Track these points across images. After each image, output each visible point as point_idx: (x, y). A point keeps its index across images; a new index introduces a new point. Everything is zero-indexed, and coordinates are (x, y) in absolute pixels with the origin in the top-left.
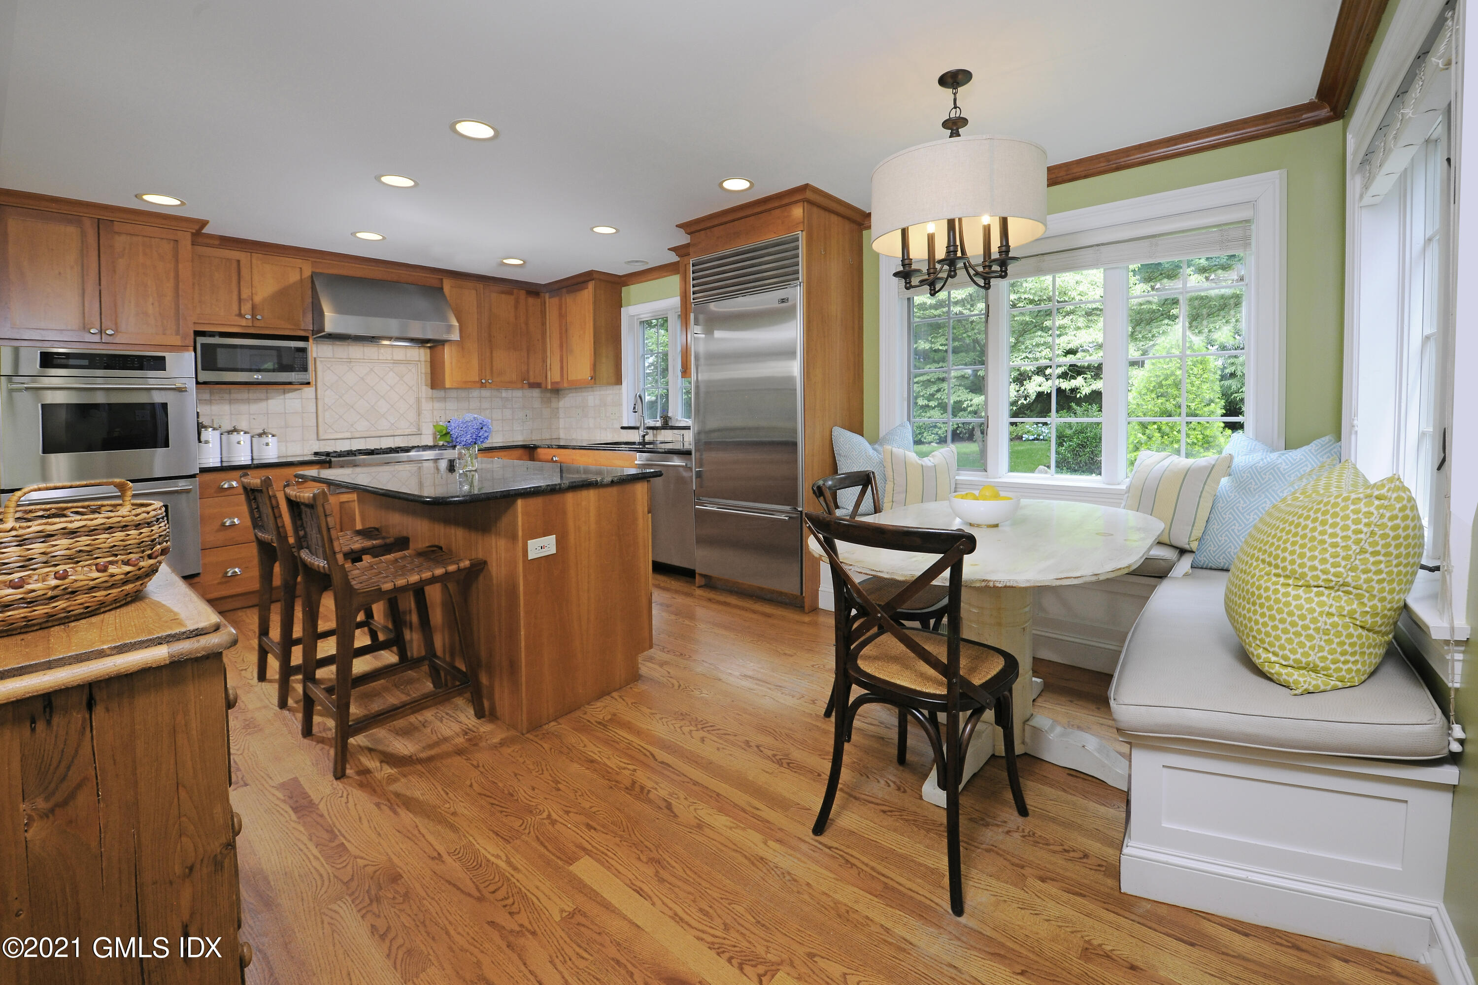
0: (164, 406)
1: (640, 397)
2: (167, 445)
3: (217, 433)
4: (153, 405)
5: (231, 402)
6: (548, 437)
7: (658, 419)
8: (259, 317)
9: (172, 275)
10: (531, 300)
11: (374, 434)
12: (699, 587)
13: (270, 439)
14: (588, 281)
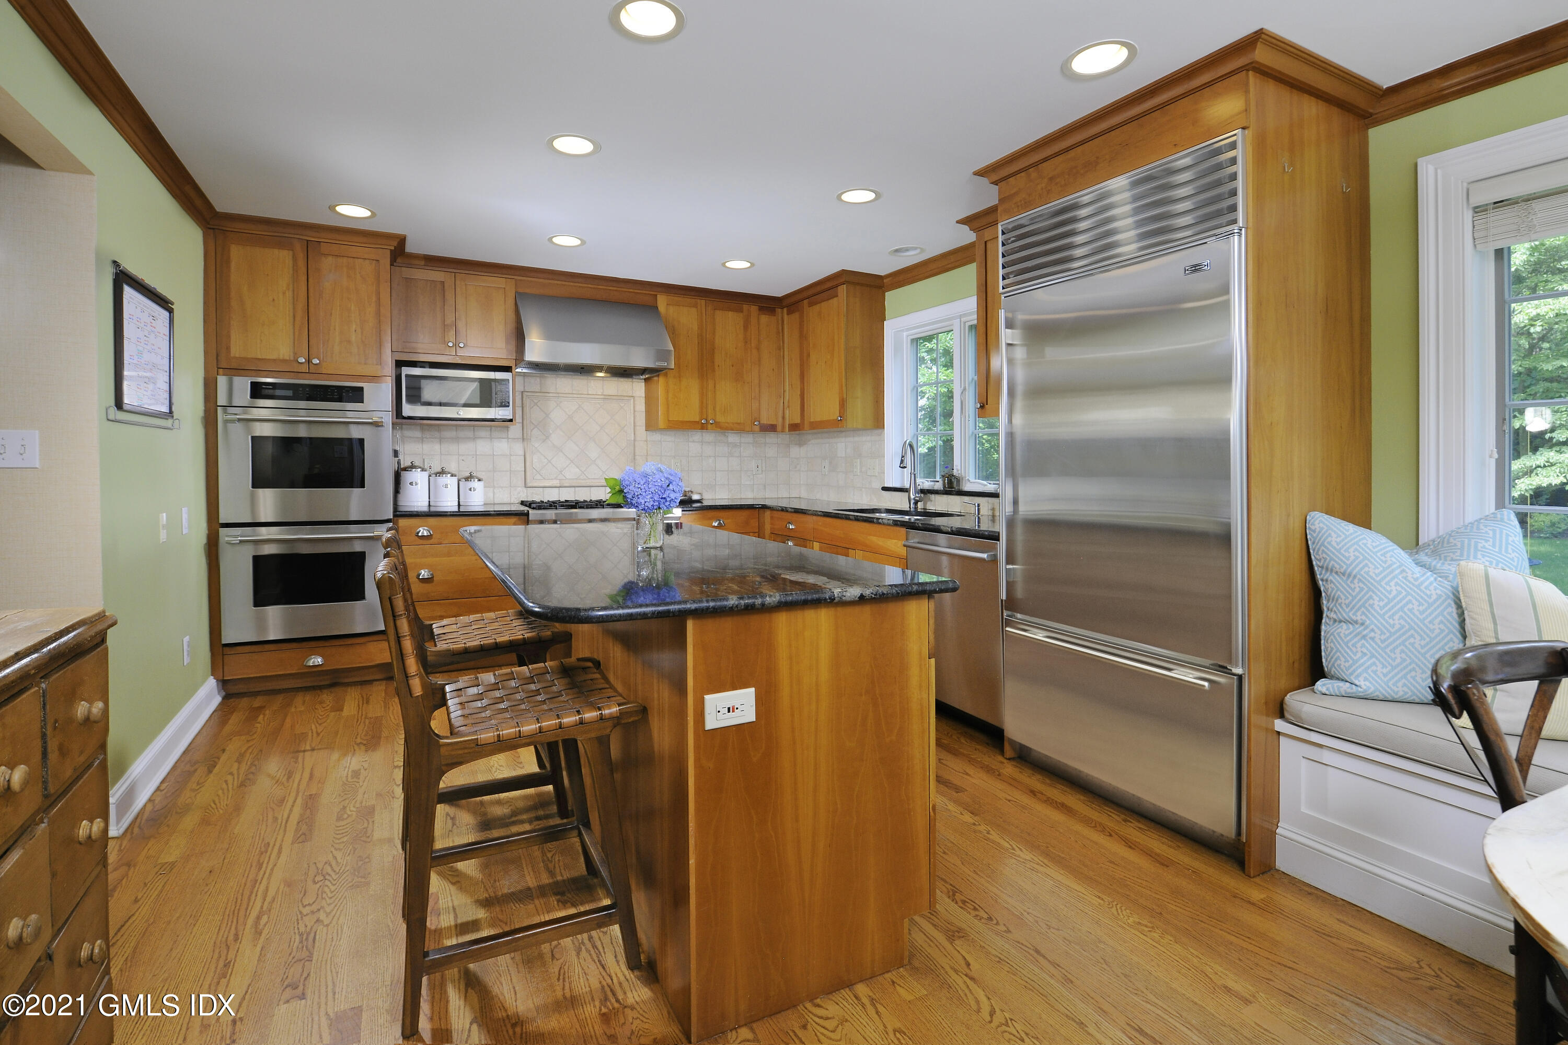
0: (361, 441)
1: (911, 446)
2: (363, 486)
3: (426, 474)
4: (350, 440)
5: (441, 440)
6: (786, 495)
7: (938, 479)
8: (462, 345)
9: (374, 299)
10: (764, 319)
11: (583, 483)
12: (1009, 759)
13: (475, 484)
14: (837, 286)
